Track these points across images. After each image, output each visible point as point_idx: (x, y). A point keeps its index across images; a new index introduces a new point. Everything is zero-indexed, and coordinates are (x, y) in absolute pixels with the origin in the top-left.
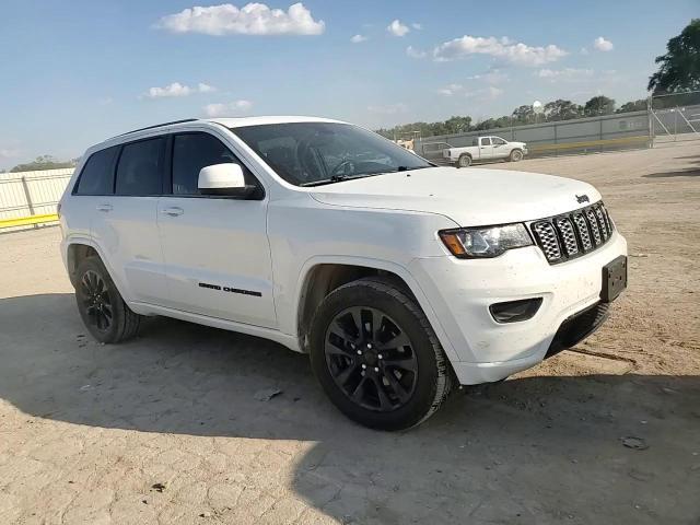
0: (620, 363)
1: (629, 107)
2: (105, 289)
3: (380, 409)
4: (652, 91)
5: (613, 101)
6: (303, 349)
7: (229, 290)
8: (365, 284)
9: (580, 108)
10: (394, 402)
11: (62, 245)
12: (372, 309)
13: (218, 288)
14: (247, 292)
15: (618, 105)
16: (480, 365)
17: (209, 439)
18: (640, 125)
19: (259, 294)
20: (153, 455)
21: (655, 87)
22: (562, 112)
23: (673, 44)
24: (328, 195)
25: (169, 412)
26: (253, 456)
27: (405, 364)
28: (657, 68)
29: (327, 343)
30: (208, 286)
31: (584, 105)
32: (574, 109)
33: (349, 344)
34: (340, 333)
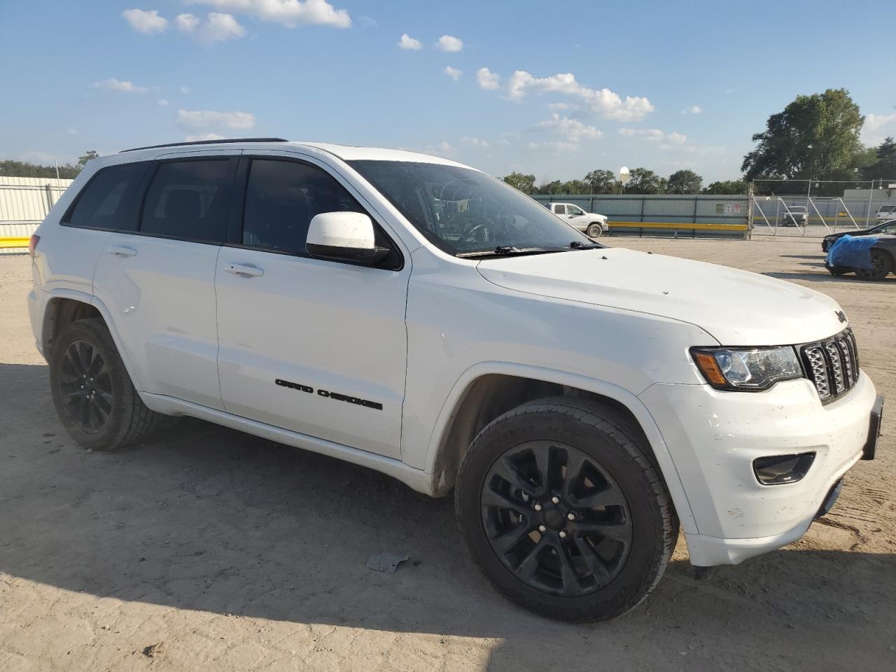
0: (838, 531)
1: (718, 189)
2: (105, 369)
3: (561, 592)
4: (745, 173)
5: (700, 179)
6: (436, 490)
7: (327, 394)
8: (561, 410)
9: (663, 182)
10: (584, 581)
11: (32, 295)
12: (567, 448)
13: (308, 389)
14: (358, 401)
15: (705, 184)
16: (728, 542)
17: (301, 626)
18: (738, 212)
19: (378, 406)
20: (218, 651)
21: (749, 168)
22: (642, 183)
23: (774, 121)
24: (506, 275)
25: (222, 573)
26: (380, 659)
27: (610, 531)
28: (753, 147)
29: (487, 490)
30: (291, 385)
31: (667, 178)
32: (656, 181)
33: (518, 492)
34: (510, 476)
